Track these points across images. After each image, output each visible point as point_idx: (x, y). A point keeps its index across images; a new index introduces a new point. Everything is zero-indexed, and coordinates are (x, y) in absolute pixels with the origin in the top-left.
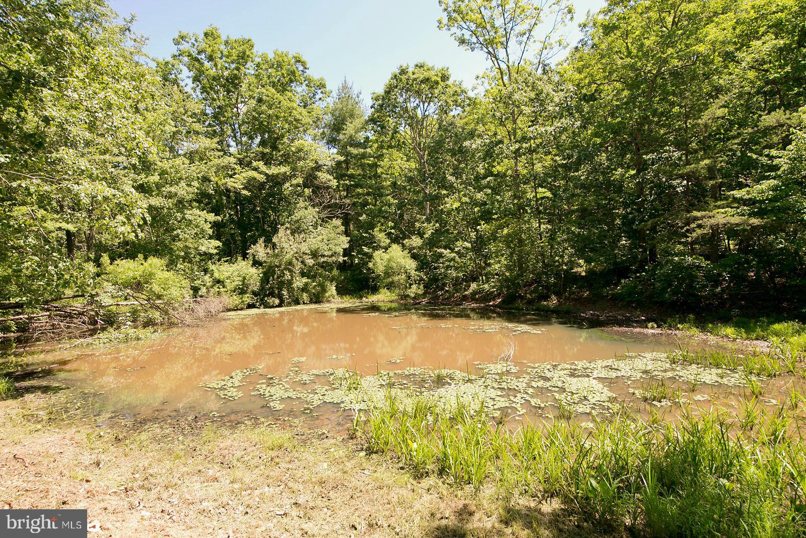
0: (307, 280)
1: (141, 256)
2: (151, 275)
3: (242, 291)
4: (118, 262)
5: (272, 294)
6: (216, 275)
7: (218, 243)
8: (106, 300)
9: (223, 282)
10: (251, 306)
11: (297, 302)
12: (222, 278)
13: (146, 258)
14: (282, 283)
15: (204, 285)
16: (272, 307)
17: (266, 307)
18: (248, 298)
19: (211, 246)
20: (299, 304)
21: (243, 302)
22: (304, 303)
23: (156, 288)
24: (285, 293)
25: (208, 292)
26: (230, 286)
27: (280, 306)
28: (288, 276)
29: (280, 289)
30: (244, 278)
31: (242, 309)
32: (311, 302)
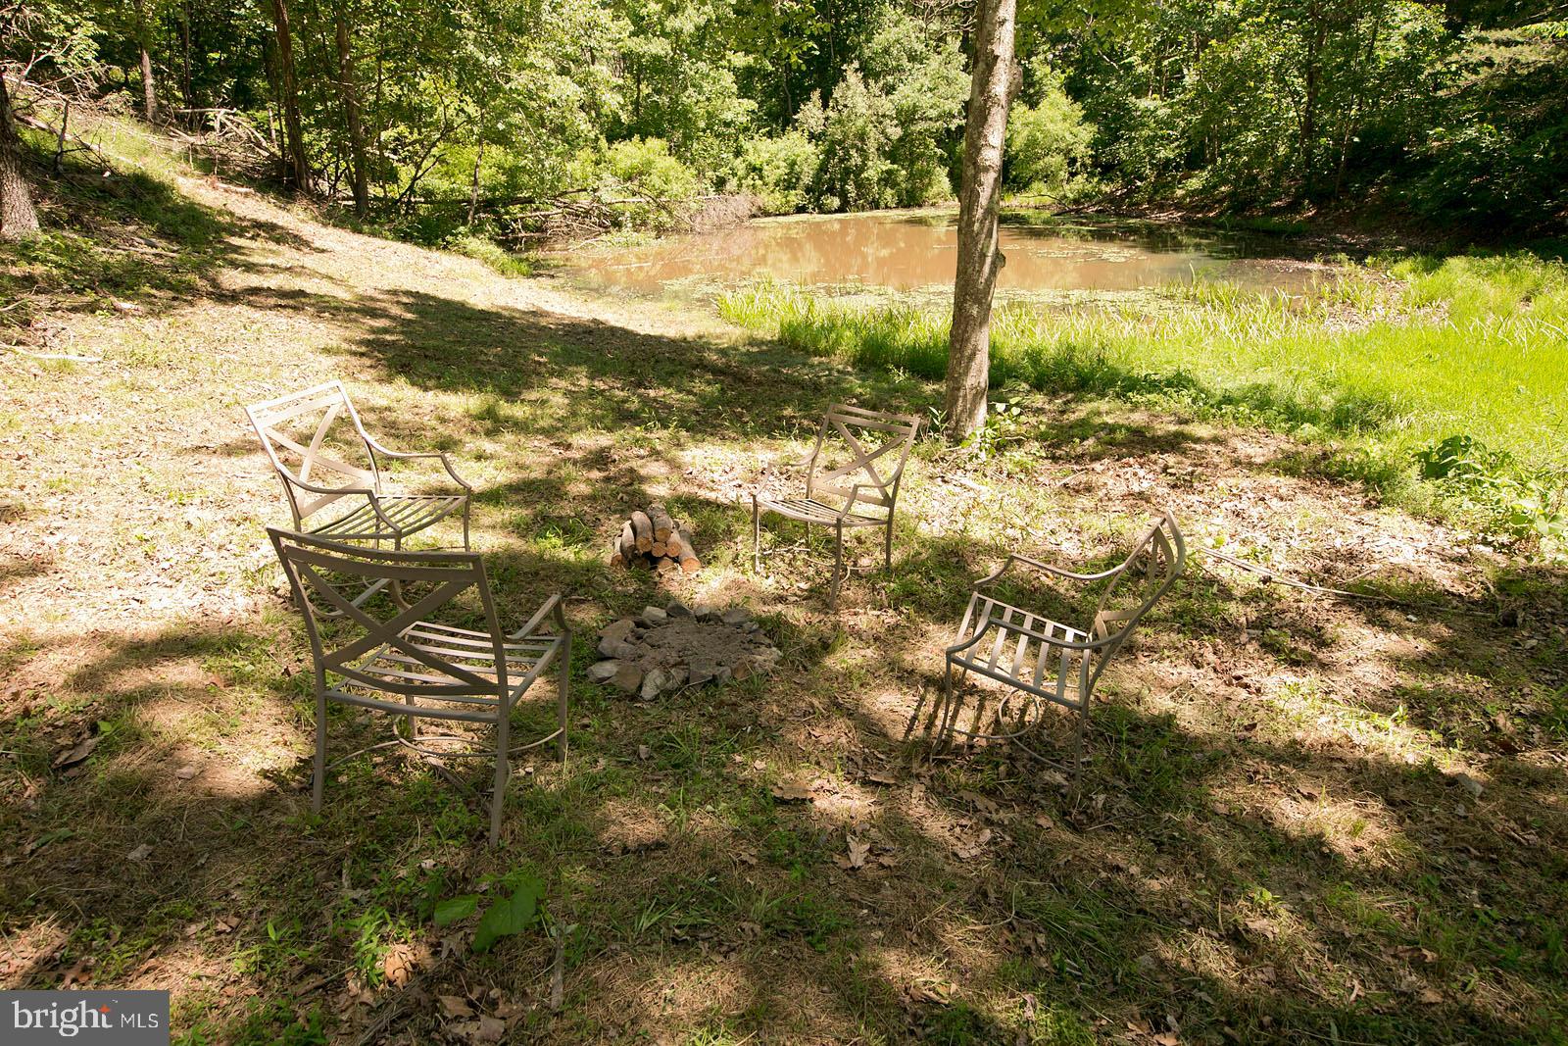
0: (890, 166)
1: (637, 137)
2: (650, 163)
3: (788, 184)
4: (616, 145)
5: (831, 191)
6: (751, 158)
7: (752, 105)
8: (606, 196)
9: (761, 170)
10: (801, 210)
11: (875, 205)
12: (758, 164)
13: (643, 140)
14: (847, 171)
15: (734, 175)
16: (830, 212)
17: (822, 211)
18: (796, 197)
19: (740, 109)
20: (877, 207)
21: (788, 202)
22: (887, 207)
23: (657, 182)
24: (850, 187)
25: (740, 186)
26: (772, 175)
27: (841, 210)
28: (856, 159)
29: (844, 181)
30: (793, 164)
31: (786, 214)
32: (901, 204)
